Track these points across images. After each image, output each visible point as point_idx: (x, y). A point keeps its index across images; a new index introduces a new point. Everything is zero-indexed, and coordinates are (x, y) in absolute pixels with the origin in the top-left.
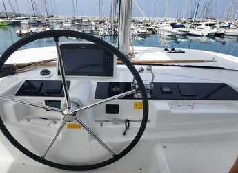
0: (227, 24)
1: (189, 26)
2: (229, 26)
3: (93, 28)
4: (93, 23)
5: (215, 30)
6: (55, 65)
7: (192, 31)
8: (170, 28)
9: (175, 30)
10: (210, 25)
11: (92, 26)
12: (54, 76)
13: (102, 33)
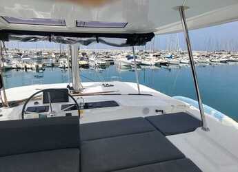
0: (169, 55)
1: (140, 57)
2: (171, 57)
3: (54, 61)
4: (54, 56)
5: (160, 61)
6: (40, 99)
7: (143, 62)
8: (125, 60)
9: (130, 61)
10: (157, 56)
11: (52, 58)
12: (41, 103)
13: (61, 66)
